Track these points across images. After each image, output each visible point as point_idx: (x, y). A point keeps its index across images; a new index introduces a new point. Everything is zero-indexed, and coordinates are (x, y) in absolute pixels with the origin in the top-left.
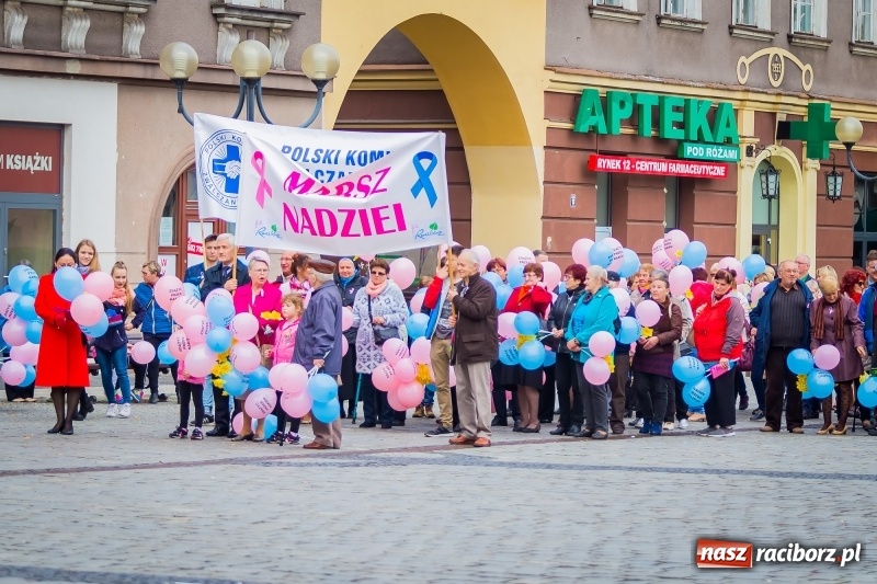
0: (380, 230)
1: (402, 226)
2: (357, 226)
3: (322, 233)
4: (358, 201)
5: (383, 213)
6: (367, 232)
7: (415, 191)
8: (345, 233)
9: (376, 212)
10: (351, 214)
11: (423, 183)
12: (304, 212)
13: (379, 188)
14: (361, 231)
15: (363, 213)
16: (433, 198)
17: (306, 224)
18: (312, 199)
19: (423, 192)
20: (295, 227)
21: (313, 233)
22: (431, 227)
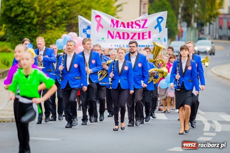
0: (143, 38)
1: (150, 37)
2: (136, 37)
3: (124, 38)
4: (137, 30)
5: (145, 34)
6: (139, 38)
7: (155, 28)
8: (132, 38)
9: (143, 34)
10: (135, 34)
11: (158, 25)
12: (118, 33)
13: (145, 26)
15: (139, 34)
16: (160, 30)
17: (117, 35)
18: (121, 29)
19: (158, 28)
20: (112, 37)
21: (120, 38)
22: (158, 39)
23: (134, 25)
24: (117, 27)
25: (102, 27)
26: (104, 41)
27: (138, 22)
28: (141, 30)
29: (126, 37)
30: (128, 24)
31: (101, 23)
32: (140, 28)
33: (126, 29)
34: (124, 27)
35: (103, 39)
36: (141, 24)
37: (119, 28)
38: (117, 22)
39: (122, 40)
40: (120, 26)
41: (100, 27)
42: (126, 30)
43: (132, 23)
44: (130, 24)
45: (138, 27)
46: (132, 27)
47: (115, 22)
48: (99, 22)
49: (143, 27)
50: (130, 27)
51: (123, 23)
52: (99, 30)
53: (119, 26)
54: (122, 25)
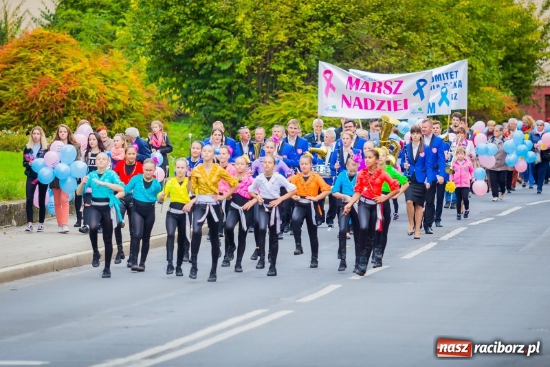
0: (396, 109)
1: (406, 107)
2: (385, 106)
3: (366, 108)
4: (386, 96)
5: (398, 103)
6: (389, 109)
7: (415, 94)
8: (379, 108)
9: (395, 102)
10: (383, 102)
11: (419, 91)
12: (357, 99)
13: (398, 92)
14: (387, 108)
15: (389, 102)
16: (422, 97)
17: (357, 103)
18: (362, 93)
19: (418, 94)
20: (349, 105)
21: (361, 107)
22: (419, 109)
23: (383, 88)
24: (357, 88)
25: (334, 89)
26: (336, 111)
27: (388, 84)
28: (391, 97)
29: (369, 106)
30: (374, 84)
31: (333, 82)
32: (390, 93)
33: (370, 93)
34: (367, 90)
35: (334, 107)
36: (394, 87)
37: (358, 91)
38: (358, 81)
39: (363, 110)
40: (362, 88)
41: (330, 90)
42: (370, 95)
43: (381, 84)
44: (377, 85)
45: (387, 91)
46: (379, 91)
47: (354, 81)
48: (329, 81)
49: (395, 93)
50: (377, 90)
51: (367, 84)
52: (329, 94)
53: (360, 87)
54: (364, 87)
